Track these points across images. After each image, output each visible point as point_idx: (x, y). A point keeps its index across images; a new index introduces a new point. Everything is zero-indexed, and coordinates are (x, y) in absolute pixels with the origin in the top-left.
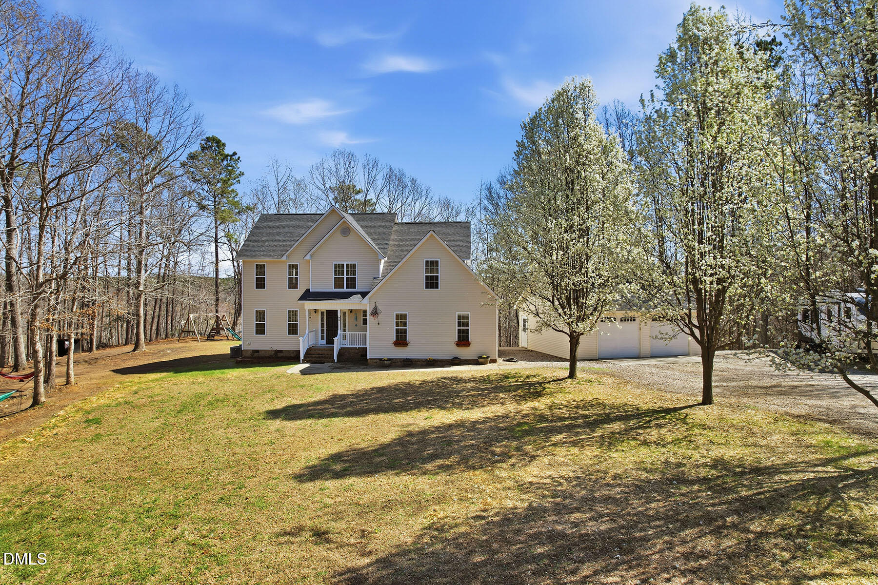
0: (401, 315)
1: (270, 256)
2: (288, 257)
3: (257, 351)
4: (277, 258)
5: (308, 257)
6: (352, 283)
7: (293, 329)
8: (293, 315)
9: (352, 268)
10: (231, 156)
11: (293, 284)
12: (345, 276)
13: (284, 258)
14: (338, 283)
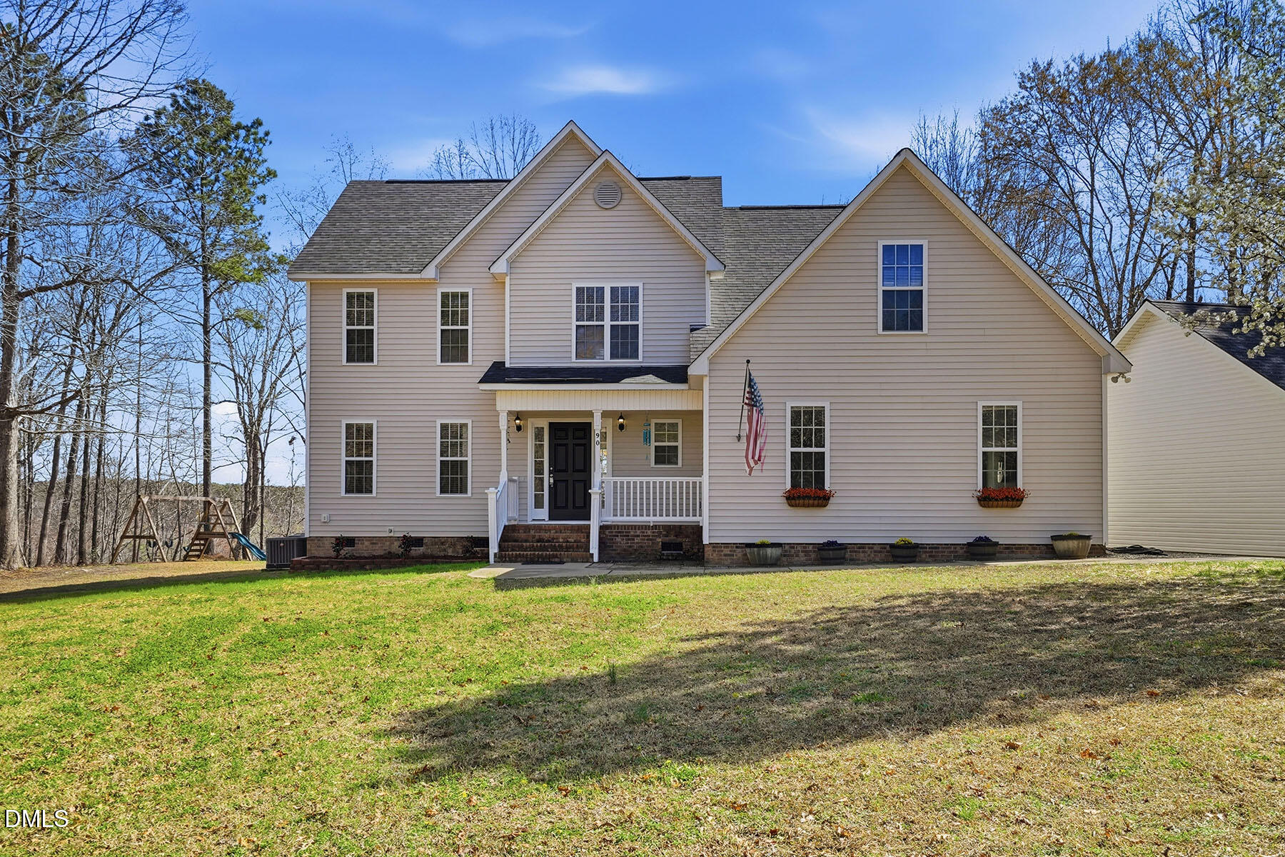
0: (808, 412)
1: (388, 269)
2: (441, 269)
3: (350, 541)
4: (411, 272)
5: (501, 267)
6: (626, 340)
7: (453, 479)
8: (452, 437)
9: (626, 299)
10: (247, 129)
11: (454, 347)
12: (607, 323)
13: (430, 272)
14: (587, 338)
